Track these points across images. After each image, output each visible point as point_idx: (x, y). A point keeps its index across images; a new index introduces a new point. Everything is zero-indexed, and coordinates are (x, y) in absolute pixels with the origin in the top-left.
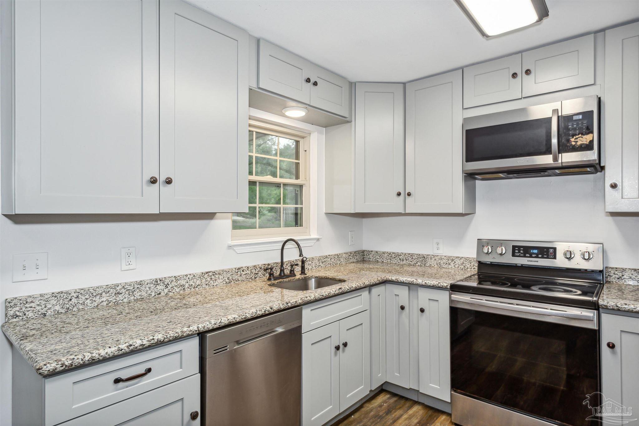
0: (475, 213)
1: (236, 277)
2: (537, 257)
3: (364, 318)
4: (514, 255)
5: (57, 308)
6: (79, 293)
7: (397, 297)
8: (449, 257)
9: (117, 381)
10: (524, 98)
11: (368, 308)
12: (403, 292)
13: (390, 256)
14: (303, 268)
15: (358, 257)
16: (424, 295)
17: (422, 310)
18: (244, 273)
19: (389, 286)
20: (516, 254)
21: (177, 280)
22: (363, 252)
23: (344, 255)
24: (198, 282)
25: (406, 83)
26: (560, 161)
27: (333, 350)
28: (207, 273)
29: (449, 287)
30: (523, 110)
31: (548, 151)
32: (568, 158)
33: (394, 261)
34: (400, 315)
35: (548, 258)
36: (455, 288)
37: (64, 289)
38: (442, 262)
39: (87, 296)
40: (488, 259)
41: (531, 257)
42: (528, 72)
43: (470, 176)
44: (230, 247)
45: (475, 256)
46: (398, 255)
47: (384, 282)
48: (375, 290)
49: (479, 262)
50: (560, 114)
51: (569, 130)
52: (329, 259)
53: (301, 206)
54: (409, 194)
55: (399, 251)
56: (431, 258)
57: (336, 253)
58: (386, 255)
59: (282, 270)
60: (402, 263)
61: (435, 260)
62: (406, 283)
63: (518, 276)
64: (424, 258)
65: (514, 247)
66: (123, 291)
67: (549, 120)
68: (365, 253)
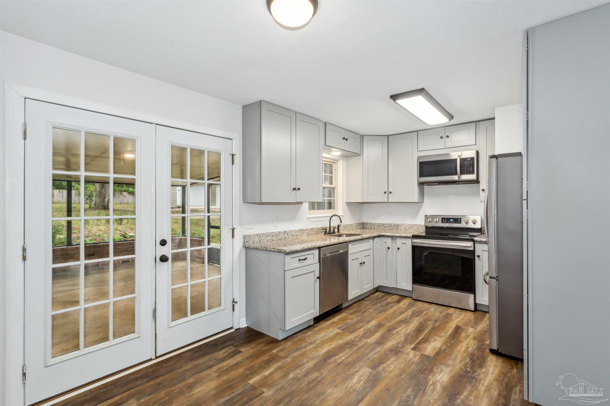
0: (424, 202)
1: (311, 233)
2: (453, 223)
3: (370, 252)
4: (442, 222)
5: (257, 240)
6: (263, 234)
7: (386, 243)
8: (411, 225)
9: (300, 260)
10: (446, 148)
11: (372, 248)
12: (389, 241)
13: (379, 225)
14: (338, 229)
15: (361, 226)
16: (399, 242)
17: (398, 249)
18: (314, 231)
19: (382, 238)
20: (443, 222)
21: (291, 232)
22: (363, 223)
23: (354, 225)
24: (298, 234)
25: (389, 136)
26: (461, 179)
27: (359, 264)
28: (301, 230)
29: (411, 236)
30: (447, 155)
31: (456, 174)
32: (465, 177)
33: (381, 228)
34: (387, 251)
35: (458, 223)
36: (414, 237)
37: (259, 233)
38: (407, 228)
39: (265, 236)
40: (430, 225)
41: (450, 223)
42: (448, 137)
43: (421, 184)
44: (308, 218)
45: (424, 224)
46: (384, 225)
47: (379, 236)
48: (375, 240)
49: (426, 226)
50: (461, 158)
51: (465, 165)
52: (348, 227)
53: (334, 199)
54: (391, 193)
55: (384, 223)
56: (401, 226)
57: (351, 224)
58: (376, 225)
59: (330, 230)
60: (385, 229)
61: (403, 226)
62: (390, 236)
63: (444, 232)
64: (397, 226)
65: (442, 219)
66: (275, 235)
67: (456, 160)
68: (365, 224)
